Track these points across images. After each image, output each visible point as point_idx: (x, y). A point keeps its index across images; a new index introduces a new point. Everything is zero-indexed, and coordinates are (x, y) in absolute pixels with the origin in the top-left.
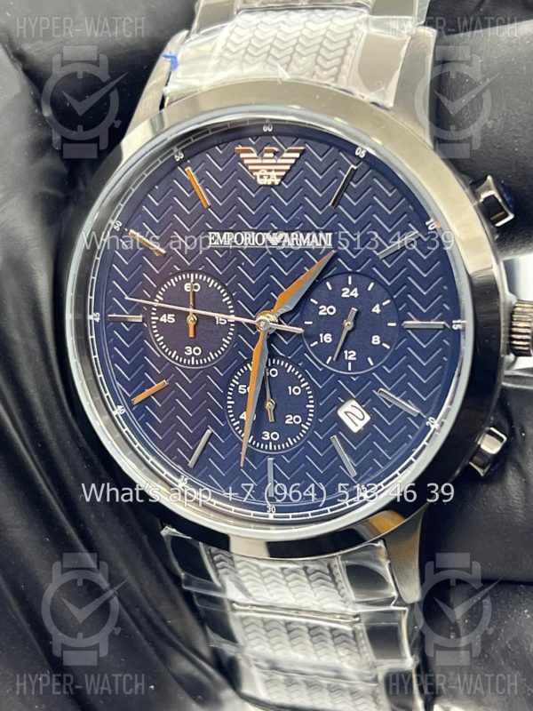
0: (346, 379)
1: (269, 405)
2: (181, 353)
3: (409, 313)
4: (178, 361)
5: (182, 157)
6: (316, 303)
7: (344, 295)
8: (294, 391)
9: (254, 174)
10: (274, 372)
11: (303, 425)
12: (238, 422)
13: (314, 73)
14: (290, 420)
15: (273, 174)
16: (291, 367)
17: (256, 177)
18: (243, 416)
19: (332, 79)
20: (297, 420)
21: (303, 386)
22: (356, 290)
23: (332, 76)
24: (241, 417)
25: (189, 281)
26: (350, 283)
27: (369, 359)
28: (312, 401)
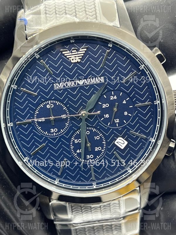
0: (117, 130)
1: (88, 145)
2: (49, 132)
3: (137, 102)
4: (48, 135)
5: (39, 57)
6: (101, 104)
7: (111, 99)
8: (97, 138)
9: (69, 59)
10: (88, 133)
11: (102, 150)
12: (76, 154)
13: (87, 18)
14: (97, 149)
15: (77, 58)
16: (94, 129)
17: (70, 60)
18: (78, 151)
19: (95, 19)
20: (100, 148)
21: (100, 135)
22: (115, 96)
23: (94, 18)
24: (77, 152)
25: (48, 104)
26: (113, 94)
27: (124, 121)
28: (104, 141)
